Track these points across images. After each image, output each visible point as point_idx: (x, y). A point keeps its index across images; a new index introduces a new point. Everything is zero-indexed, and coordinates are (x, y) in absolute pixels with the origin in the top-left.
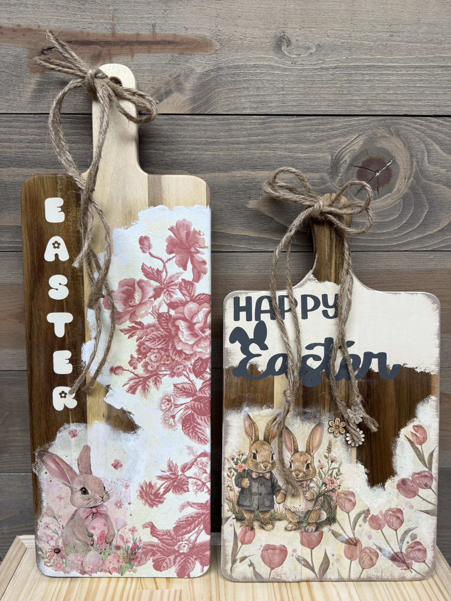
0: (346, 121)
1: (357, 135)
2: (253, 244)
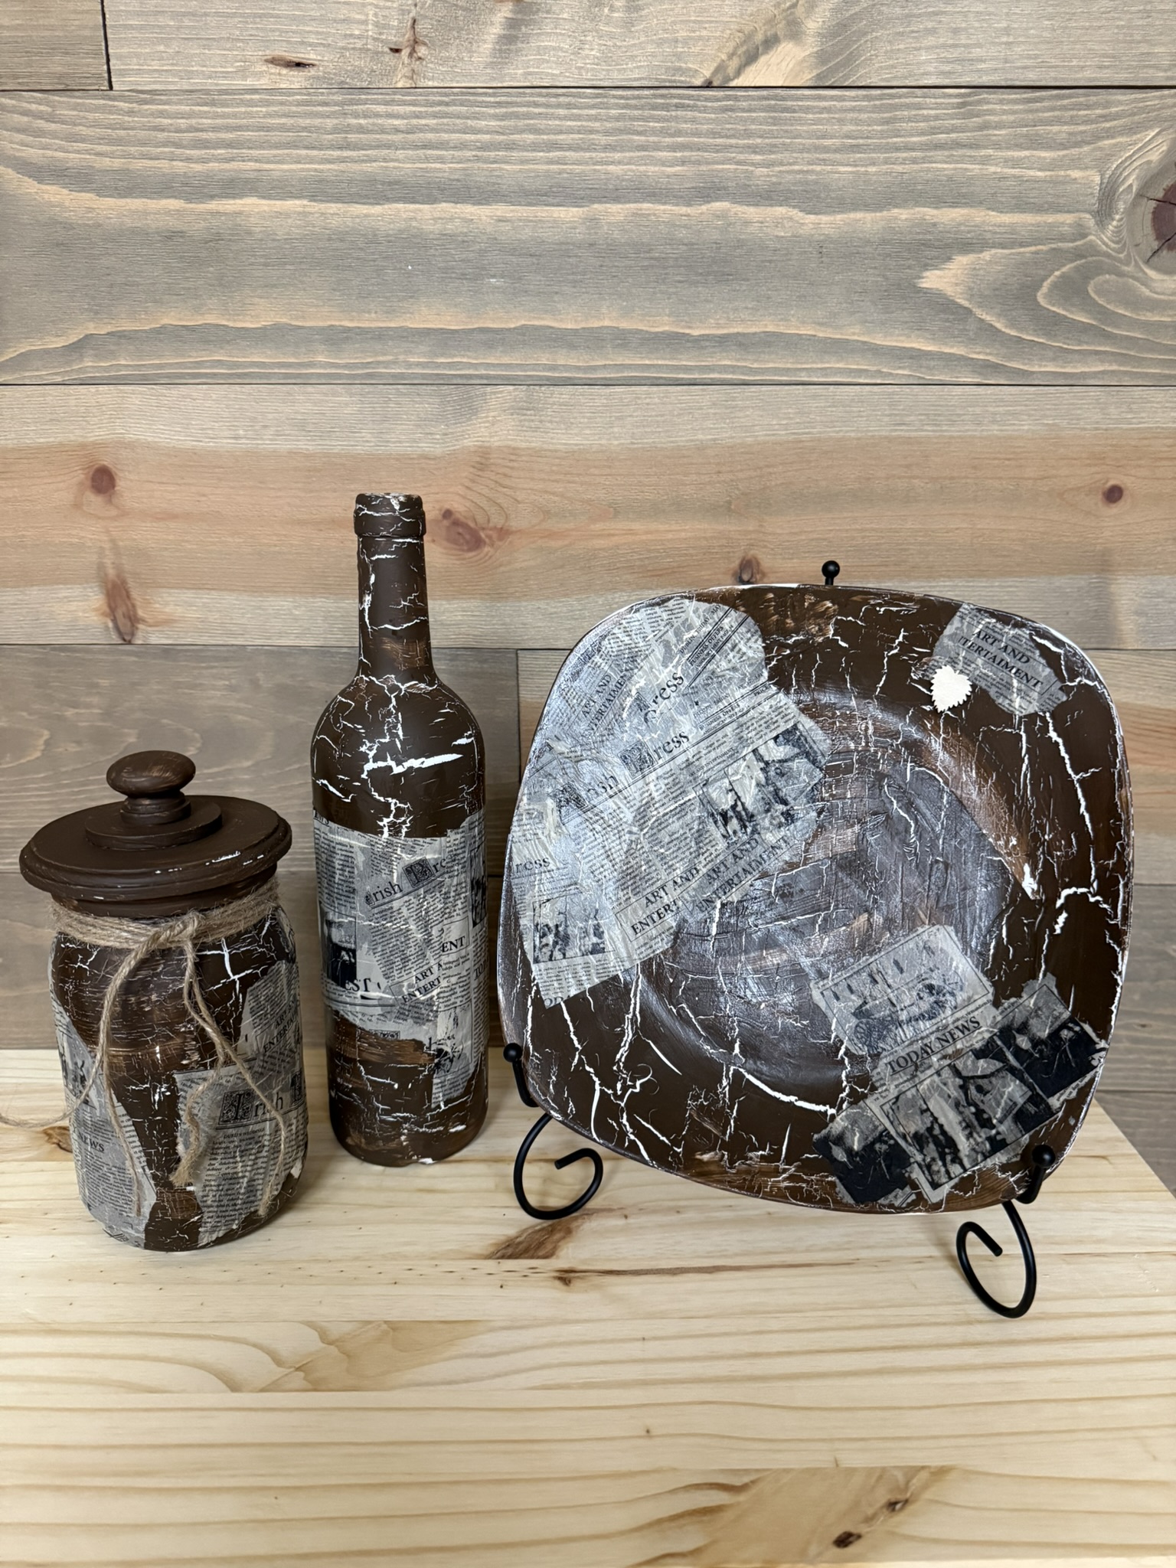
0: (1135, 101)
1: (1157, 130)
2: (928, 368)
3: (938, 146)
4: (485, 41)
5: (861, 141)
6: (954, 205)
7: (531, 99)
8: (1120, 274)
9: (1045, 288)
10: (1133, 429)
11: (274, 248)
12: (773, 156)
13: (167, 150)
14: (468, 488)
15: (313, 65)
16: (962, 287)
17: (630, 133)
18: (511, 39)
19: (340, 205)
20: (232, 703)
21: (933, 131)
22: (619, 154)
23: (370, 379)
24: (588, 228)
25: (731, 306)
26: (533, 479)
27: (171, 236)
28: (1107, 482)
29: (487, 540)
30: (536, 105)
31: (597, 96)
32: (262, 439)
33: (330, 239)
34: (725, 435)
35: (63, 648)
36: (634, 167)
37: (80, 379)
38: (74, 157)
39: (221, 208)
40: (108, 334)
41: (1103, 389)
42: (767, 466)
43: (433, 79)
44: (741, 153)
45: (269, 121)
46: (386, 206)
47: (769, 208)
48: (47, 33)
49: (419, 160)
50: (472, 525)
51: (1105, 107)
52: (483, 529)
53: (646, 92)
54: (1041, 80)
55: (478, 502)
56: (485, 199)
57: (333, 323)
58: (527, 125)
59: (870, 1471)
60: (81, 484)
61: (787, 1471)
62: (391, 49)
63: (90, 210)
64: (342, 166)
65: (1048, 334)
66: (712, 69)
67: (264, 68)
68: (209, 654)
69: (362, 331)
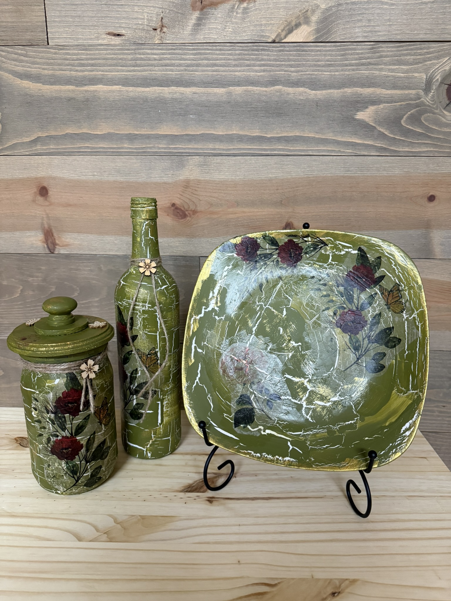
0: (440, 46)
1: (448, 58)
2: (359, 149)
3: (363, 64)
4: (188, 26)
5: (333, 63)
6: (369, 87)
7: (206, 47)
8: (434, 113)
9: (404, 119)
10: (439, 173)
11: (108, 104)
12: (298, 69)
13: (69, 67)
14: (181, 195)
15: (124, 35)
16: (372, 118)
17: (244, 60)
18: (199, 24)
19: (134, 88)
20: (91, 276)
21: (360, 59)
22: (240, 68)
23: (144, 153)
24: (228, 96)
25: (282, 126)
26: (206, 192)
27: (70, 99)
28: (429, 193)
29: (188, 215)
30: (208, 49)
31: (231, 46)
32: (104, 176)
33: (129, 101)
34: (280, 175)
35: (28, 254)
36: (245, 73)
37: (35, 153)
38: (34, 70)
39: (89, 89)
40: (46, 136)
41: (427, 157)
42: (296, 187)
43: (169, 40)
44: (286, 67)
45: (107, 56)
46: (151, 88)
47: (297, 88)
48: (25, 24)
49: (163, 70)
50: (183, 209)
51: (428, 49)
52: (187, 211)
53: (250, 44)
54: (402, 39)
55: (185, 200)
56: (188, 85)
57: (131, 132)
58: (205, 57)
59: (326, 580)
60: (35, 193)
61: (293, 579)
62: (153, 29)
63: (40, 90)
64: (134, 73)
65: (406, 136)
66: (275, 35)
67: (105, 36)
68: (82, 257)
69: (142, 135)
